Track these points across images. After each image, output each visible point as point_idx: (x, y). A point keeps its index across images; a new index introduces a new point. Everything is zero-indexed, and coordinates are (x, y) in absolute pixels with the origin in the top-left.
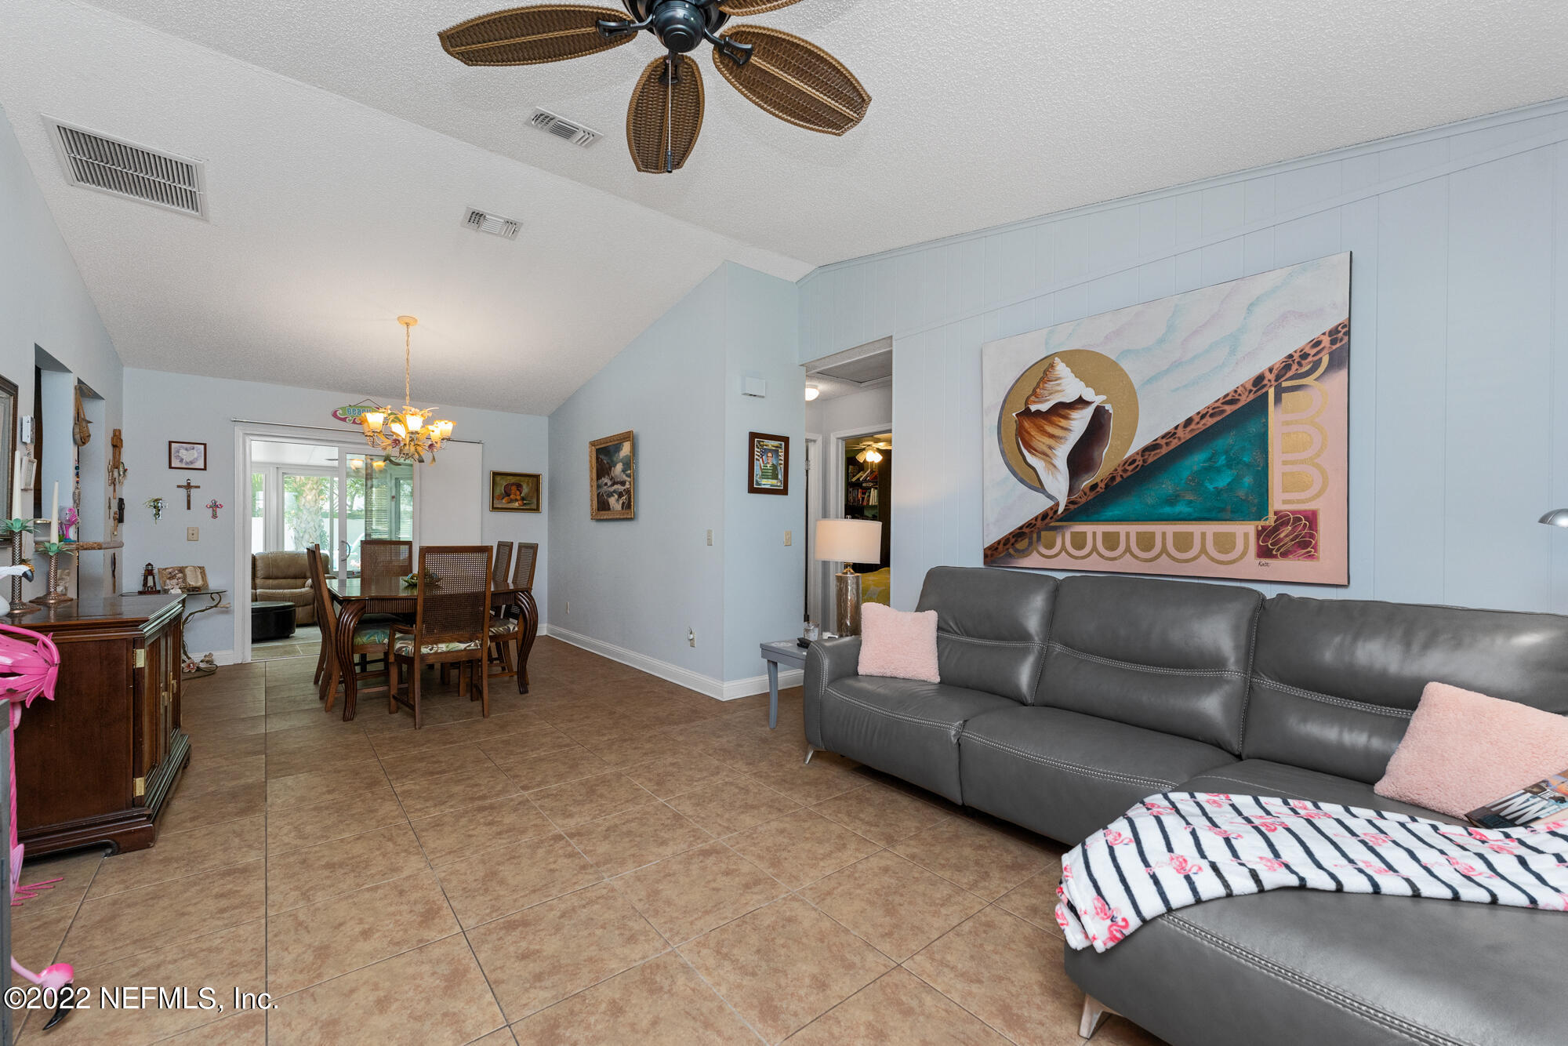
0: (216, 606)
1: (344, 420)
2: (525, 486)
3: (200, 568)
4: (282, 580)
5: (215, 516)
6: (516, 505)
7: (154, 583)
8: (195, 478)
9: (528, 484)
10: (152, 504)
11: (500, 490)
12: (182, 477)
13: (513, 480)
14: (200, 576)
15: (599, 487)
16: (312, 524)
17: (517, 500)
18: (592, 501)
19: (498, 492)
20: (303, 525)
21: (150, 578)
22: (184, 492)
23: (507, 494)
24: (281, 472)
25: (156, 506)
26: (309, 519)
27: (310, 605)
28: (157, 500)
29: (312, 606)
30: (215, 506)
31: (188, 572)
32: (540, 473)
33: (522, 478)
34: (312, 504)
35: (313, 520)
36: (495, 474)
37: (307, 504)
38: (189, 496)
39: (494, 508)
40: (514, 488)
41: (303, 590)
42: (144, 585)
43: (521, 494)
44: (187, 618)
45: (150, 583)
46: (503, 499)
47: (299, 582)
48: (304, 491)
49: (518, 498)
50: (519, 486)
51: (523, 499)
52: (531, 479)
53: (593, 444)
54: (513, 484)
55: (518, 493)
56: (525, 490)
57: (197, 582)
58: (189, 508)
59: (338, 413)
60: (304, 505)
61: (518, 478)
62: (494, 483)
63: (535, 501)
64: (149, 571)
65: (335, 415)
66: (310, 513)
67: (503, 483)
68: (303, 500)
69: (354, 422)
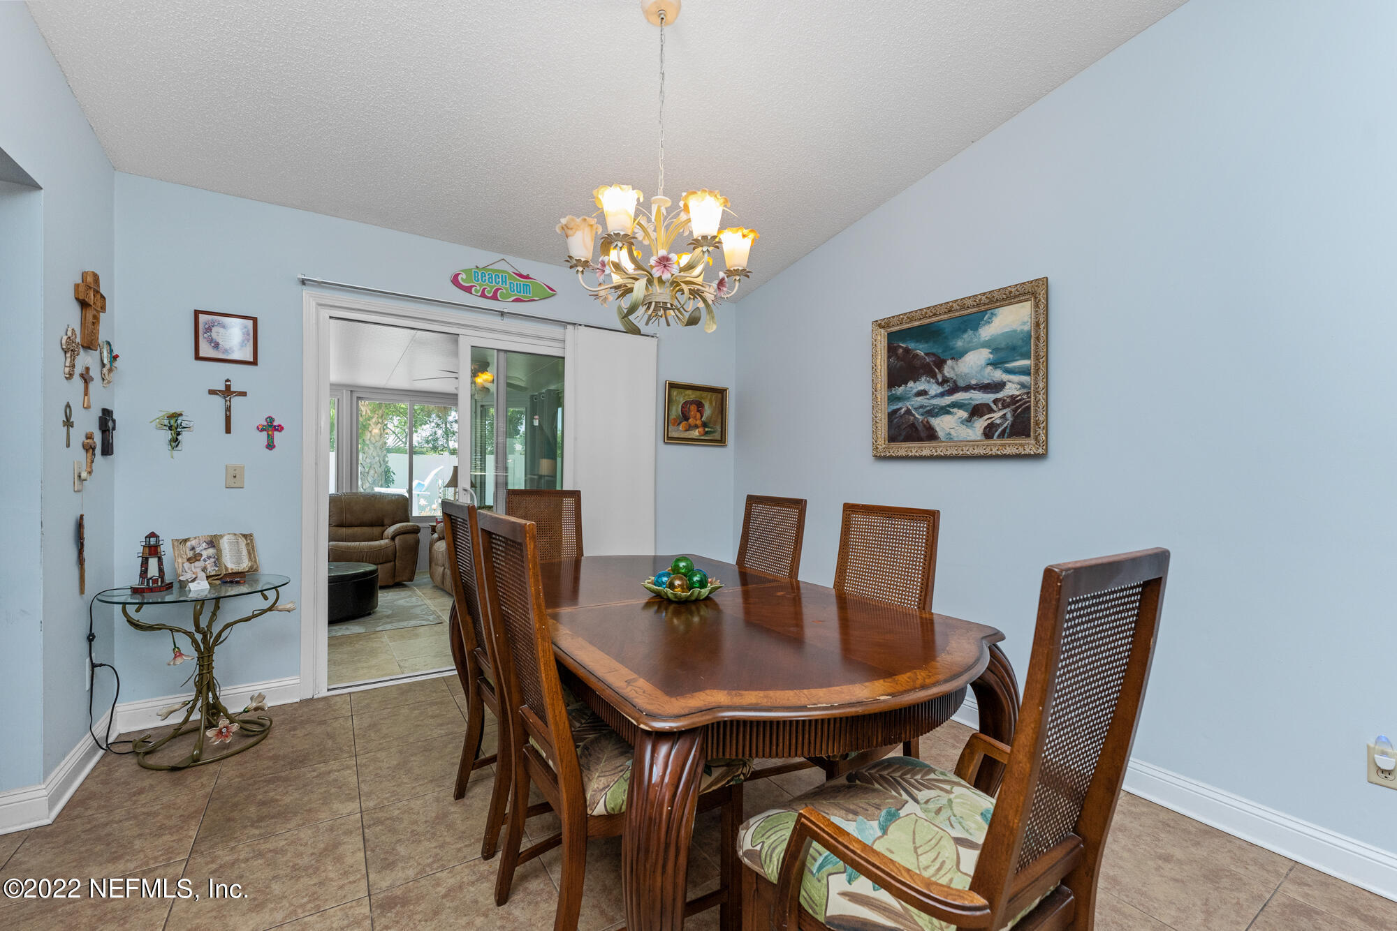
0: (270, 609)
1: (468, 290)
2: (707, 406)
3: (245, 536)
4: (356, 529)
5: (270, 446)
6: (695, 433)
7: (161, 570)
8: (240, 378)
9: (711, 403)
10: (166, 422)
11: (676, 411)
12: (216, 375)
13: (692, 395)
14: (245, 552)
15: (892, 399)
16: (377, 459)
17: (696, 427)
18: (875, 423)
19: (673, 416)
20: (368, 460)
21: (153, 562)
22: (218, 401)
23: (685, 417)
24: (355, 395)
25: (175, 427)
26: (375, 454)
27: (391, 561)
28: (175, 416)
29: (392, 563)
30: (271, 427)
31: (225, 544)
32: (727, 387)
33: (705, 394)
34: (378, 438)
35: (379, 456)
36: (673, 386)
37: (372, 438)
38: (228, 409)
39: (670, 440)
40: (693, 408)
41: (383, 542)
42: (141, 576)
43: (702, 417)
44: (219, 635)
45: (153, 571)
46: (679, 424)
47: (376, 530)
48: (370, 424)
49: (699, 422)
50: (700, 406)
51: (705, 425)
52: (715, 395)
53: (881, 325)
54: (692, 402)
55: (698, 415)
56: (708, 411)
57: (239, 562)
58: (228, 430)
59: (460, 277)
60: (369, 440)
61: (698, 393)
62: (670, 402)
63: (718, 428)
64: (152, 548)
65: (455, 280)
66: (375, 448)
67: (681, 398)
68: (369, 434)
69: (483, 295)
